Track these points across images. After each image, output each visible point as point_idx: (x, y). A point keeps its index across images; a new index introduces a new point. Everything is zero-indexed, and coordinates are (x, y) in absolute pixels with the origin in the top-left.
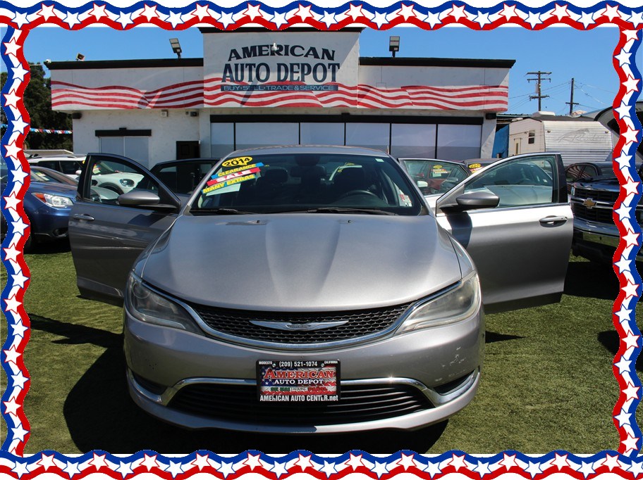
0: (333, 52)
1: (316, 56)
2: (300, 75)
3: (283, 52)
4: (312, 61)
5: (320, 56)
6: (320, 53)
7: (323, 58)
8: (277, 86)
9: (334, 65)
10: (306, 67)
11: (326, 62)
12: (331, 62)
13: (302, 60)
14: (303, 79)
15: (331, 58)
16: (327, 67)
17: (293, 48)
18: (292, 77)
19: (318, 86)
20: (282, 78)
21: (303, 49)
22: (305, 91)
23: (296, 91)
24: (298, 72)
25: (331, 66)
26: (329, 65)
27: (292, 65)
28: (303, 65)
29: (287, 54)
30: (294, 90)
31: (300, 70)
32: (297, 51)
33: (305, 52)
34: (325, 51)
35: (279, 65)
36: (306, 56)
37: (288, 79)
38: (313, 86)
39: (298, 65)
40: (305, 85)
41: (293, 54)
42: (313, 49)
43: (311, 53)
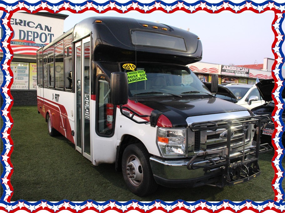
0: (51, 28)
1: (42, 29)
2: (32, 37)
3: (23, 24)
4: (39, 31)
5: (44, 29)
6: (44, 28)
7: (45, 30)
8: (19, 42)
9: (51, 35)
10: (36, 34)
11: (47, 32)
12: (49, 33)
13: (34, 30)
14: (34, 40)
15: (49, 31)
16: (47, 35)
17: (29, 23)
18: (28, 38)
19: (42, 45)
20: (22, 38)
21: (34, 24)
22: (35, 46)
23: (30, 46)
24: (31, 36)
25: (49, 35)
26: (49, 34)
27: (28, 32)
28: (34, 33)
29: (25, 25)
30: (29, 46)
31: (32, 35)
32: (31, 24)
33: (35, 26)
34: (46, 27)
35: (20, 31)
36: (36, 28)
37: (26, 39)
38: (39, 44)
39: (31, 32)
40: (35, 43)
41: (29, 26)
42: (40, 25)
43: (39, 26)
